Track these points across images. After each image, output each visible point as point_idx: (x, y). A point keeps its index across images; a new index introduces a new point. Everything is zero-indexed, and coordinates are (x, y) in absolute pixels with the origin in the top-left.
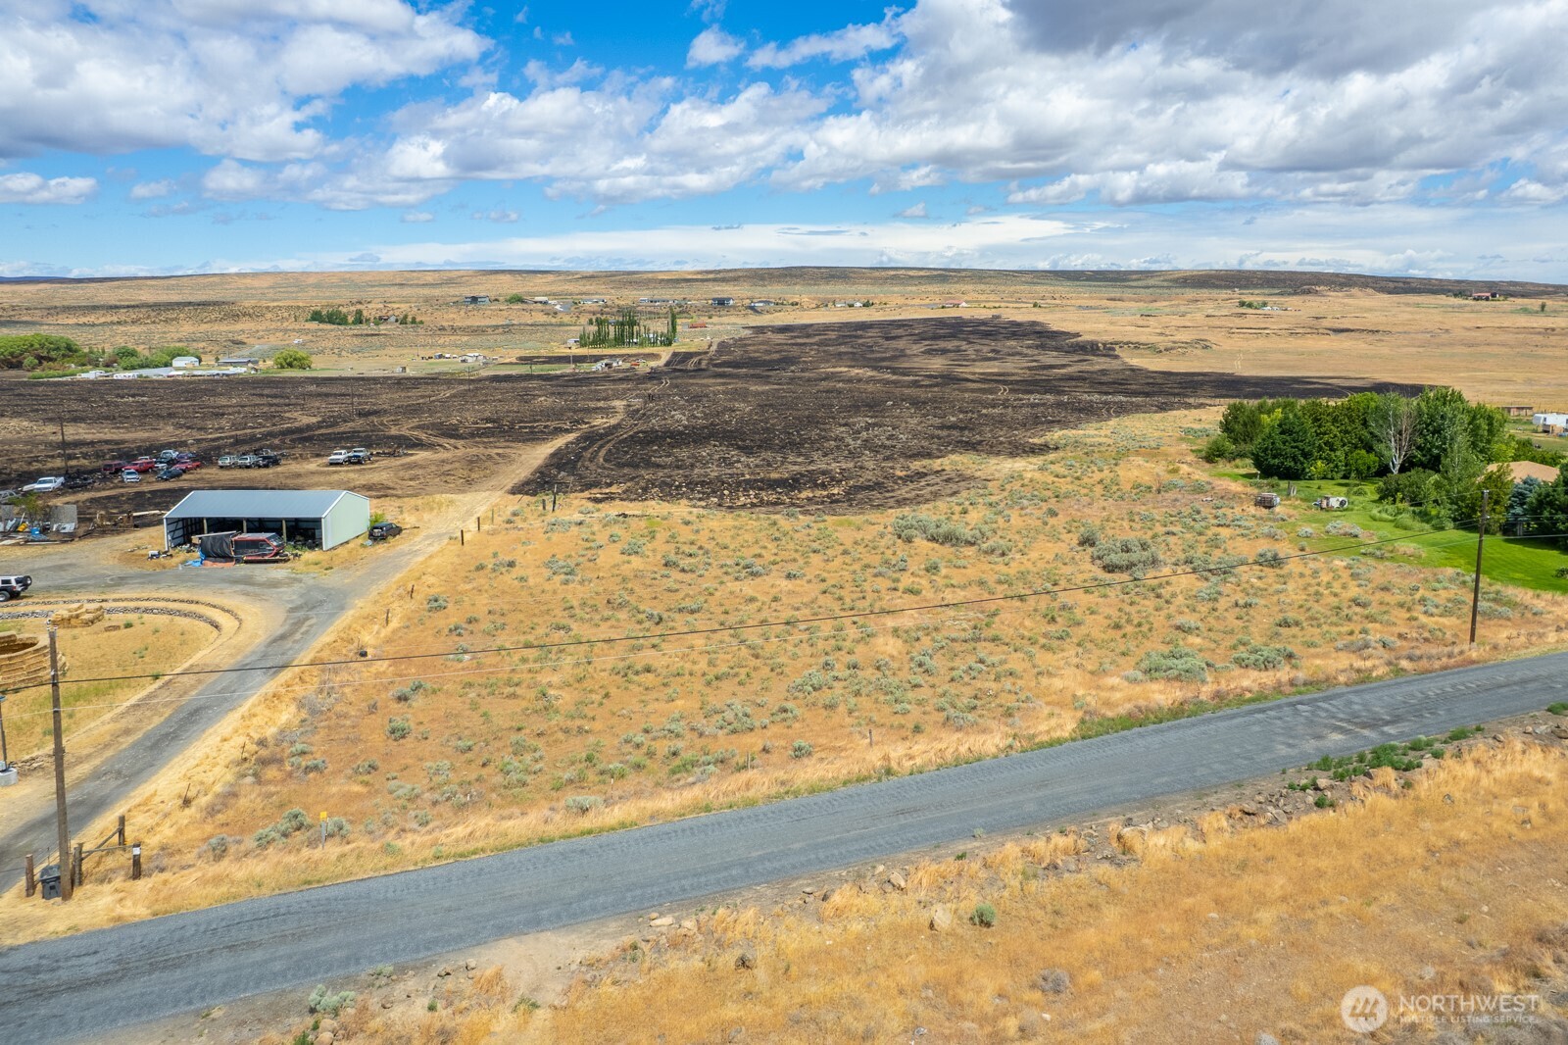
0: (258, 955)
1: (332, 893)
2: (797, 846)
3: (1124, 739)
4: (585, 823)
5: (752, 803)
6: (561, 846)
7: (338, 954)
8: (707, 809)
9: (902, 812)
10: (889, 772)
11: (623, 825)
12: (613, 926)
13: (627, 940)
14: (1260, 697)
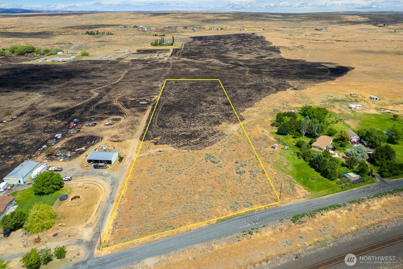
0: (123, 260)
1: (129, 250)
2: (178, 244)
3: (222, 224)
4: (155, 239)
5: (174, 236)
6: (152, 243)
7: (131, 260)
8: (169, 237)
9: (191, 238)
10: (191, 230)
11: (159, 240)
12: (158, 257)
13: (159, 260)
14: (244, 214)
